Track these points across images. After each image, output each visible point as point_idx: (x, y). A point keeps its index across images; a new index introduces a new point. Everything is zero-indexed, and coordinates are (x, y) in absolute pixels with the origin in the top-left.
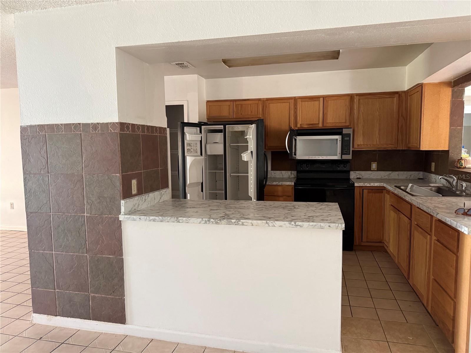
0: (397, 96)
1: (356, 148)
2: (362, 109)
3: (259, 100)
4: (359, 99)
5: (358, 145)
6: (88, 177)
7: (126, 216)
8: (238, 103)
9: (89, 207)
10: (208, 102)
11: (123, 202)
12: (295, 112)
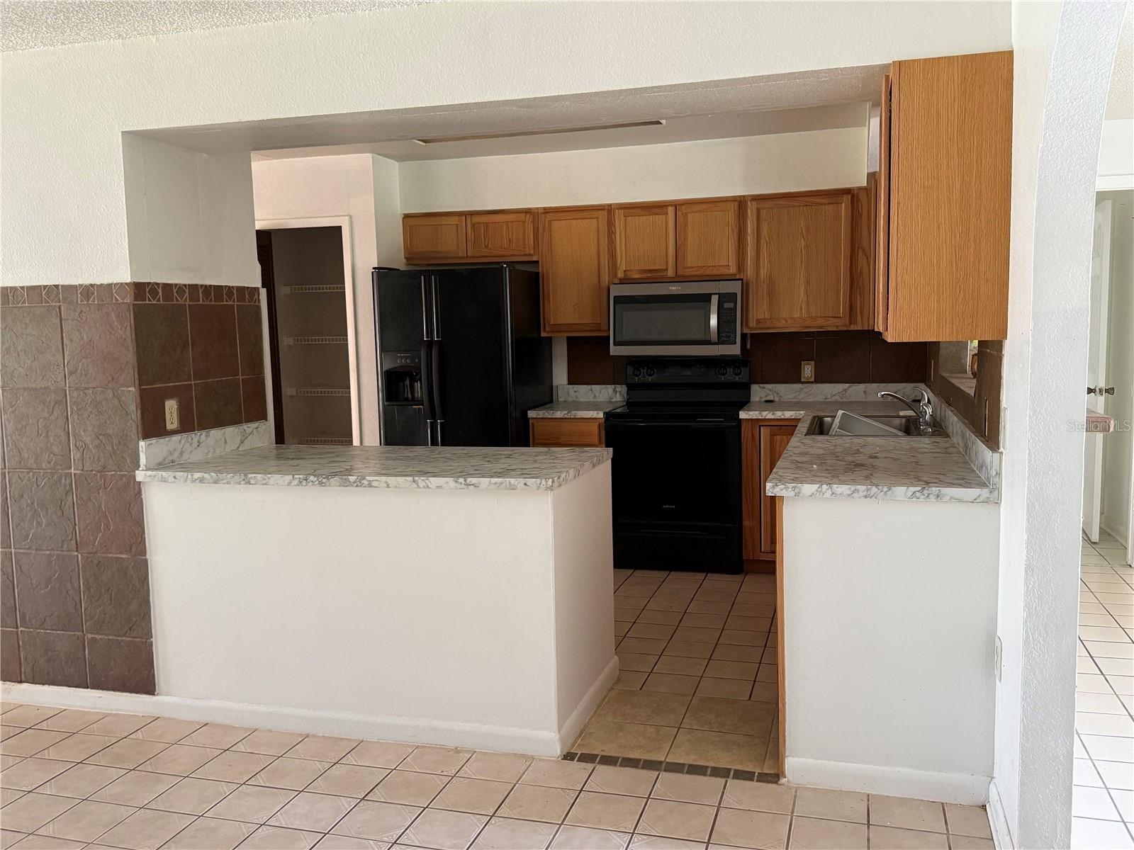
0: (847, 199)
1: (753, 327)
2: (765, 232)
3: (527, 211)
4: (758, 211)
5: (758, 321)
6: (75, 394)
7: (149, 473)
8: (476, 219)
9: (79, 455)
10: (406, 216)
11: (142, 444)
12: (611, 242)
